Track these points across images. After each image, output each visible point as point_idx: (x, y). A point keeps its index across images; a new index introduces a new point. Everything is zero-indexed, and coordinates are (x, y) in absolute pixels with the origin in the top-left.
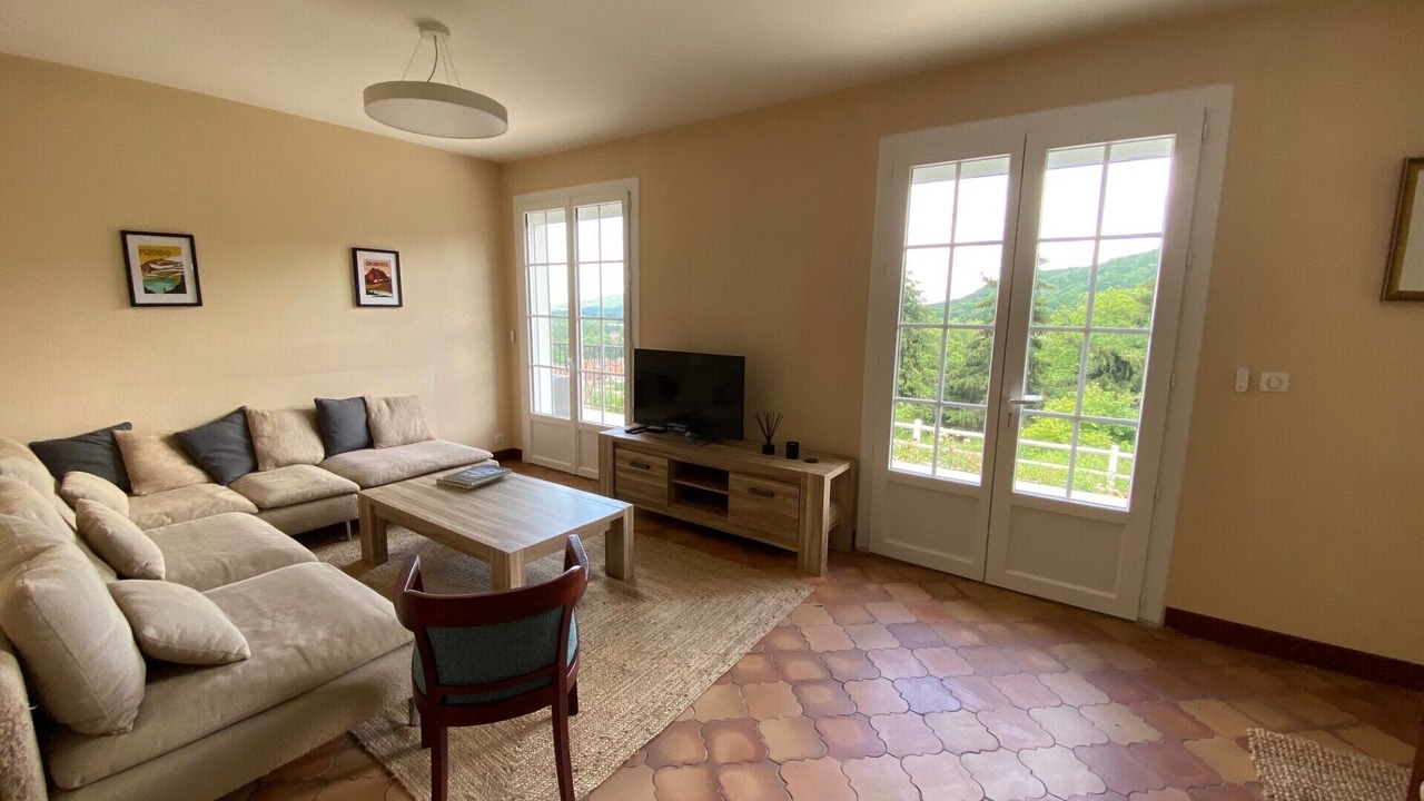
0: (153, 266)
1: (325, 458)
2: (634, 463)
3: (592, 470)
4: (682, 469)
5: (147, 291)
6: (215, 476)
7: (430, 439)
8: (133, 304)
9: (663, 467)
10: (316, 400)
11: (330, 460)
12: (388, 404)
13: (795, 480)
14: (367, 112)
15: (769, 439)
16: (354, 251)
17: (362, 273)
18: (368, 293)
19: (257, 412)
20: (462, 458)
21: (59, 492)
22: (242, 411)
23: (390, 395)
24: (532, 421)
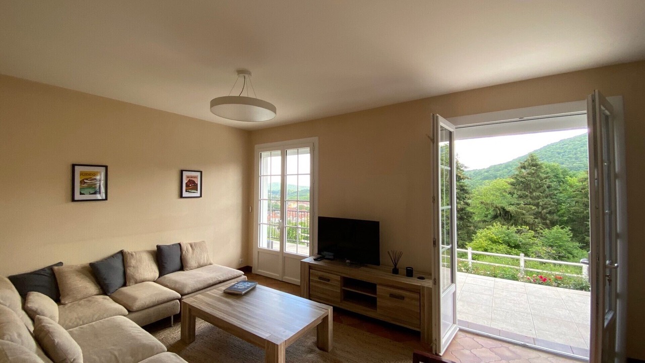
0: (86, 181)
1: (159, 277)
2: (320, 278)
3: (297, 280)
4: (347, 281)
5: (81, 194)
6: (104, 290)
7: (211, 264)
8: (73, 200)
9: (337, 280)
10: (157, 246)
11: (161, 278)
12: (191, 246)
13: (417, 290)
14: (211, 111)
15: (395, 265)
16: (182, 172)
17: (185, 181)
18: (186, 191)
19: (129, 253)
20: (230, 276)
21: (25, 308)
22: (122, 252)
23: (192, 241)
24: (258, 252)
